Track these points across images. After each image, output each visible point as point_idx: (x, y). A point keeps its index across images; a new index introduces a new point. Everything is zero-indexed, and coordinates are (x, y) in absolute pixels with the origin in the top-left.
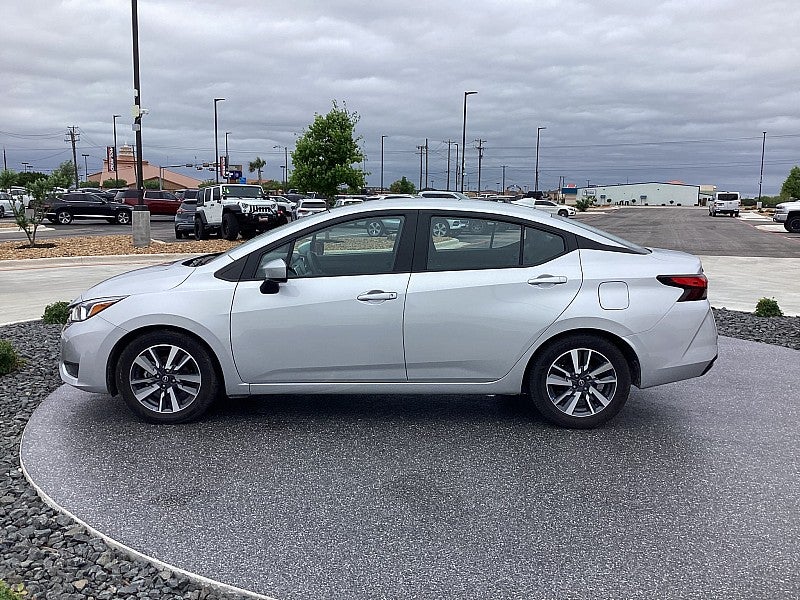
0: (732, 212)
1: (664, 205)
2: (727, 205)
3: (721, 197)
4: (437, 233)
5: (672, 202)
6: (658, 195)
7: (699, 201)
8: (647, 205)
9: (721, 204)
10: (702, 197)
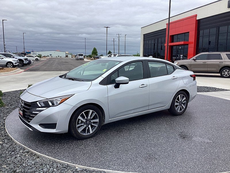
0: (81, 59)
1: (57, 57)
2: (81, 57)
3: (79, 55)
4: (9, 66)
5: (59, 56)
6: (55, 54)
7: (66, 56)
8: (52, 57)
9: (79, 57)
10: (66, 55)
